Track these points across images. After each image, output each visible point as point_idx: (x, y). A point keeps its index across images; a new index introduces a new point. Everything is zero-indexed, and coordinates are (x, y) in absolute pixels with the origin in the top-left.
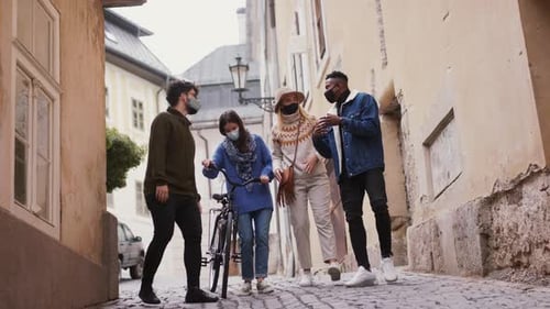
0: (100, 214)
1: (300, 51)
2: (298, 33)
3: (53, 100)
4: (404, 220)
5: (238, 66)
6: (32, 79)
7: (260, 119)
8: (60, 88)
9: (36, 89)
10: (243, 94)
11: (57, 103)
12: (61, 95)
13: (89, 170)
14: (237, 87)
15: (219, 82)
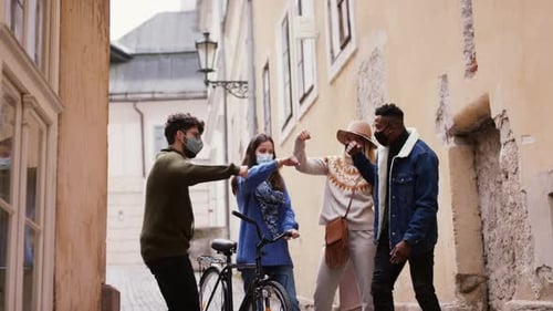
0: (99, 291)
1: (303, 35)
2: (300, 13)
3: (48, 126)
4: (480, 279)
5: (207, 42)
6: (22, 94)
7: (202, 95)
8: (58, 101)
9: (27, 111)
10: (209, 74)
11: (54, 127)
12: (60, 116)
13: (88, 226)
14: (203, 67)
15: (158, 51)
